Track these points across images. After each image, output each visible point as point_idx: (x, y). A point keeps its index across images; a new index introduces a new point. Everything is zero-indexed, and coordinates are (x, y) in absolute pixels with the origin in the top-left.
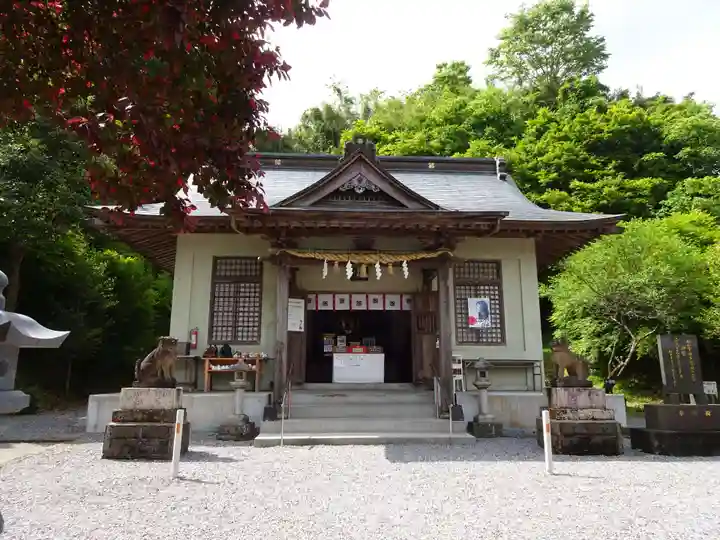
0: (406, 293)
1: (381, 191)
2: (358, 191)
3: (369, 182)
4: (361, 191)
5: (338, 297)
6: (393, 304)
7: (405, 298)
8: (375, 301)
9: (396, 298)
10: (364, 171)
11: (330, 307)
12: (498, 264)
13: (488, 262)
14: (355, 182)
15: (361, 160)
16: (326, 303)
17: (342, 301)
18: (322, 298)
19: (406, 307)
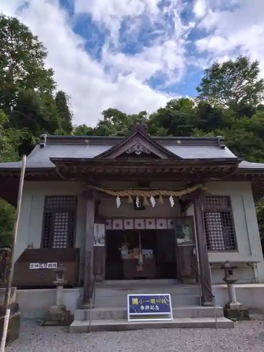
0: (170, 218)
1: (152, 153)
2: (137, 153)
3: (144, 148)
4: (139, 153)
5: (126, 221)
6: (162, 225)
7: (169, 221)
8: (150, 223)
9: (164, 221)
10: (141, 141)
11: (121, 228)
12: (228, 199)
13: (222, 197)
14: (135, 148)
15: (138, 134)
16: (118, 225)
17: (129, 223)
18: (115, 222)
19: (170, 227)
